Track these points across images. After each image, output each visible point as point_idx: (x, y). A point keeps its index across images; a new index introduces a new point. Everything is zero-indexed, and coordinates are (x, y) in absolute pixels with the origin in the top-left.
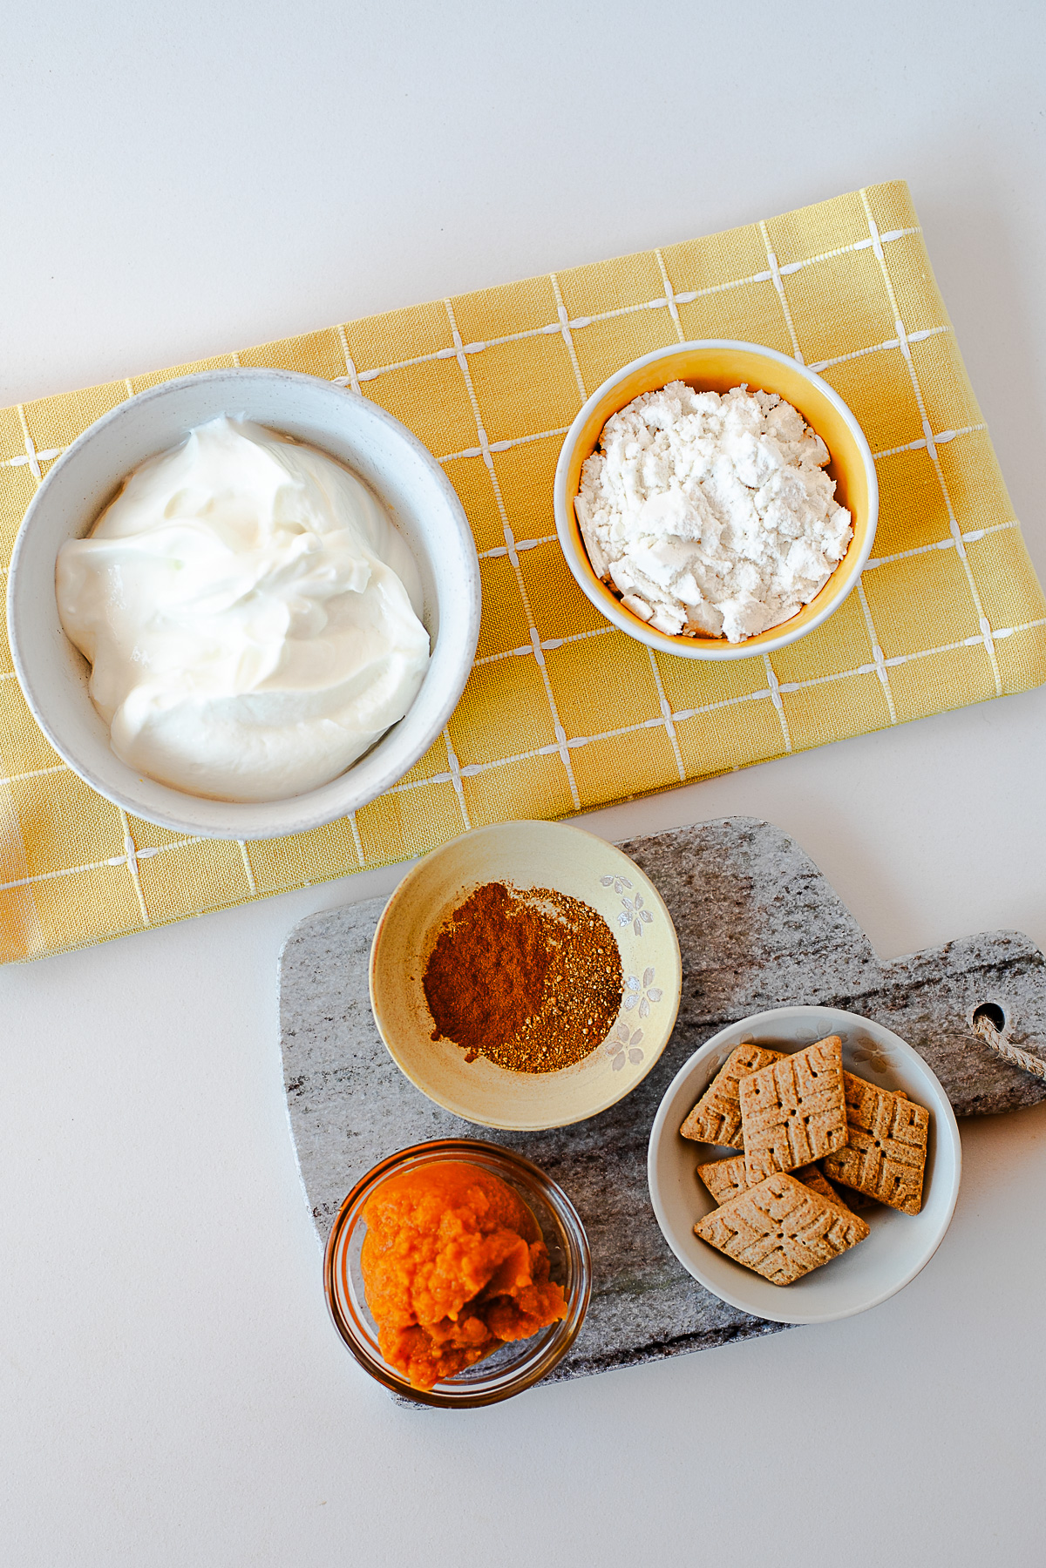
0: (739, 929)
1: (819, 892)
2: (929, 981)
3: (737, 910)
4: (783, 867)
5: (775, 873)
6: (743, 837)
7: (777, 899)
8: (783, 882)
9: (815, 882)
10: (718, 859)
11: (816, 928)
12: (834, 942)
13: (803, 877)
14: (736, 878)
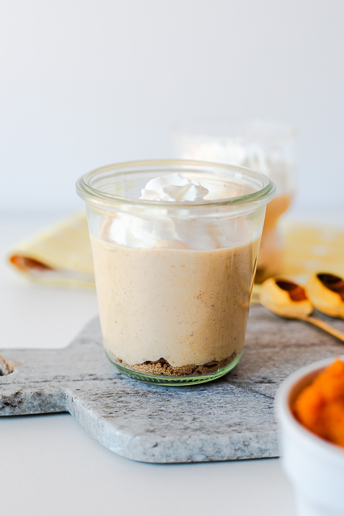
0: (162, 403)
1: (103, 411)
2: (38, 382)
3: (162, 408)
4: (126, 420)
5: (133, 419)
6: (152, 431)
7: (132, 411)
8: (126, 416)
9: (105, 415)
10: (173, 425)
11: (109, 401)
12: (97, 396)
13: (113, 417)
14: (160, 418)
